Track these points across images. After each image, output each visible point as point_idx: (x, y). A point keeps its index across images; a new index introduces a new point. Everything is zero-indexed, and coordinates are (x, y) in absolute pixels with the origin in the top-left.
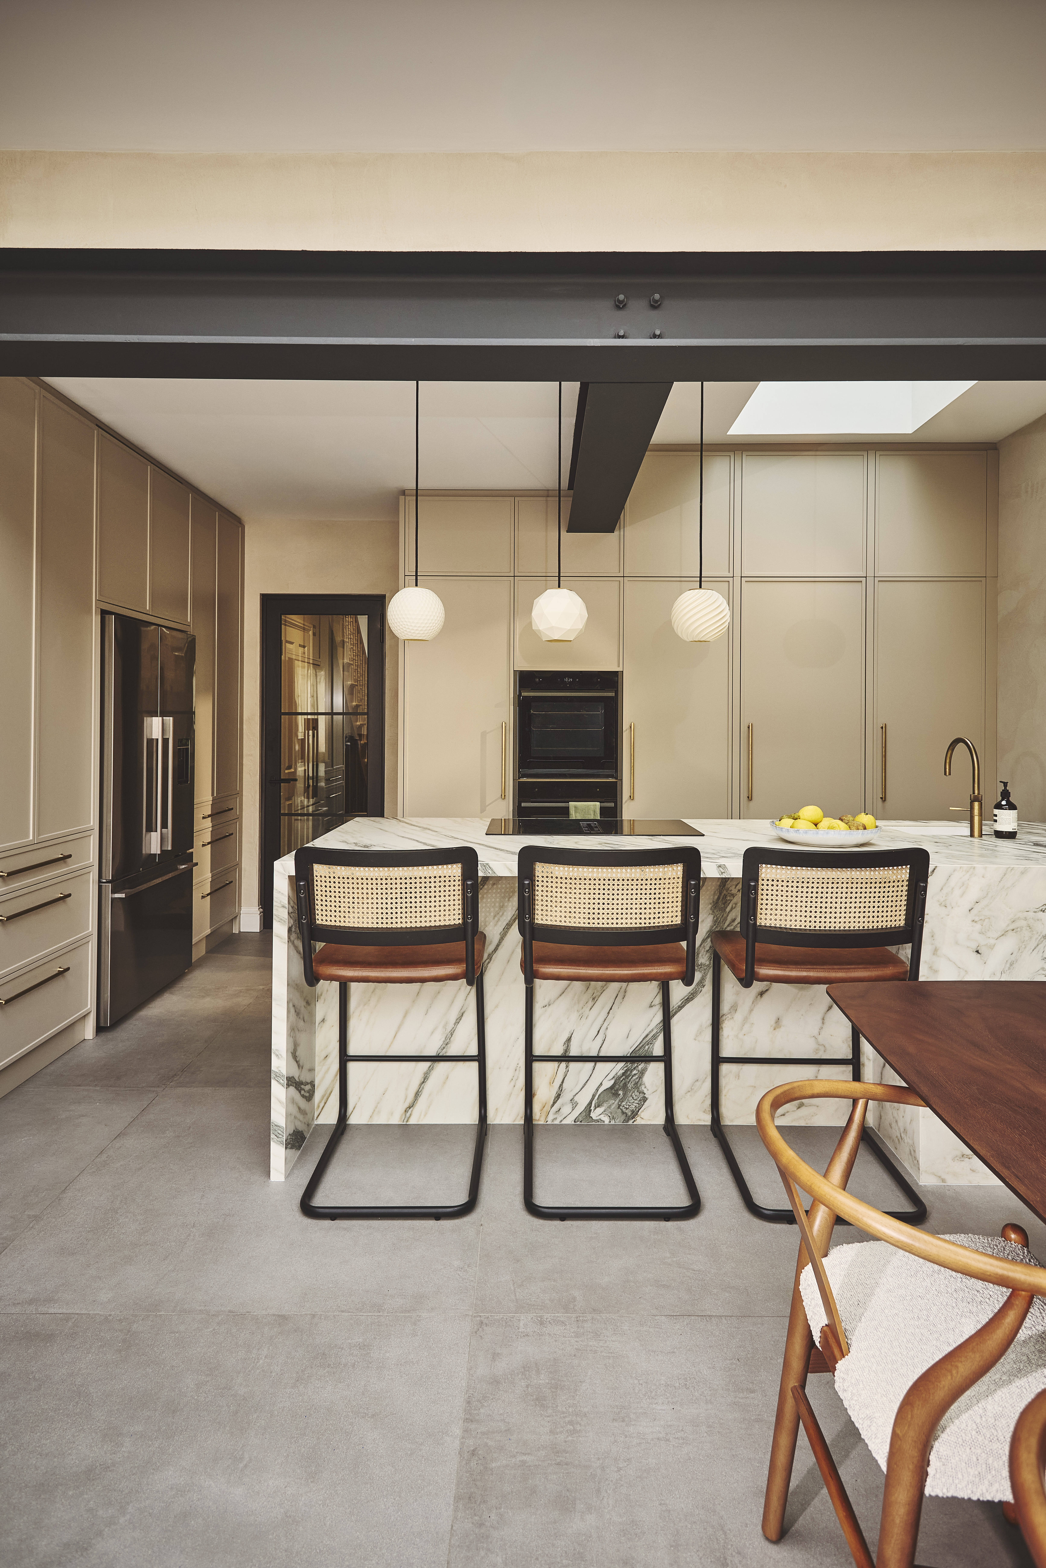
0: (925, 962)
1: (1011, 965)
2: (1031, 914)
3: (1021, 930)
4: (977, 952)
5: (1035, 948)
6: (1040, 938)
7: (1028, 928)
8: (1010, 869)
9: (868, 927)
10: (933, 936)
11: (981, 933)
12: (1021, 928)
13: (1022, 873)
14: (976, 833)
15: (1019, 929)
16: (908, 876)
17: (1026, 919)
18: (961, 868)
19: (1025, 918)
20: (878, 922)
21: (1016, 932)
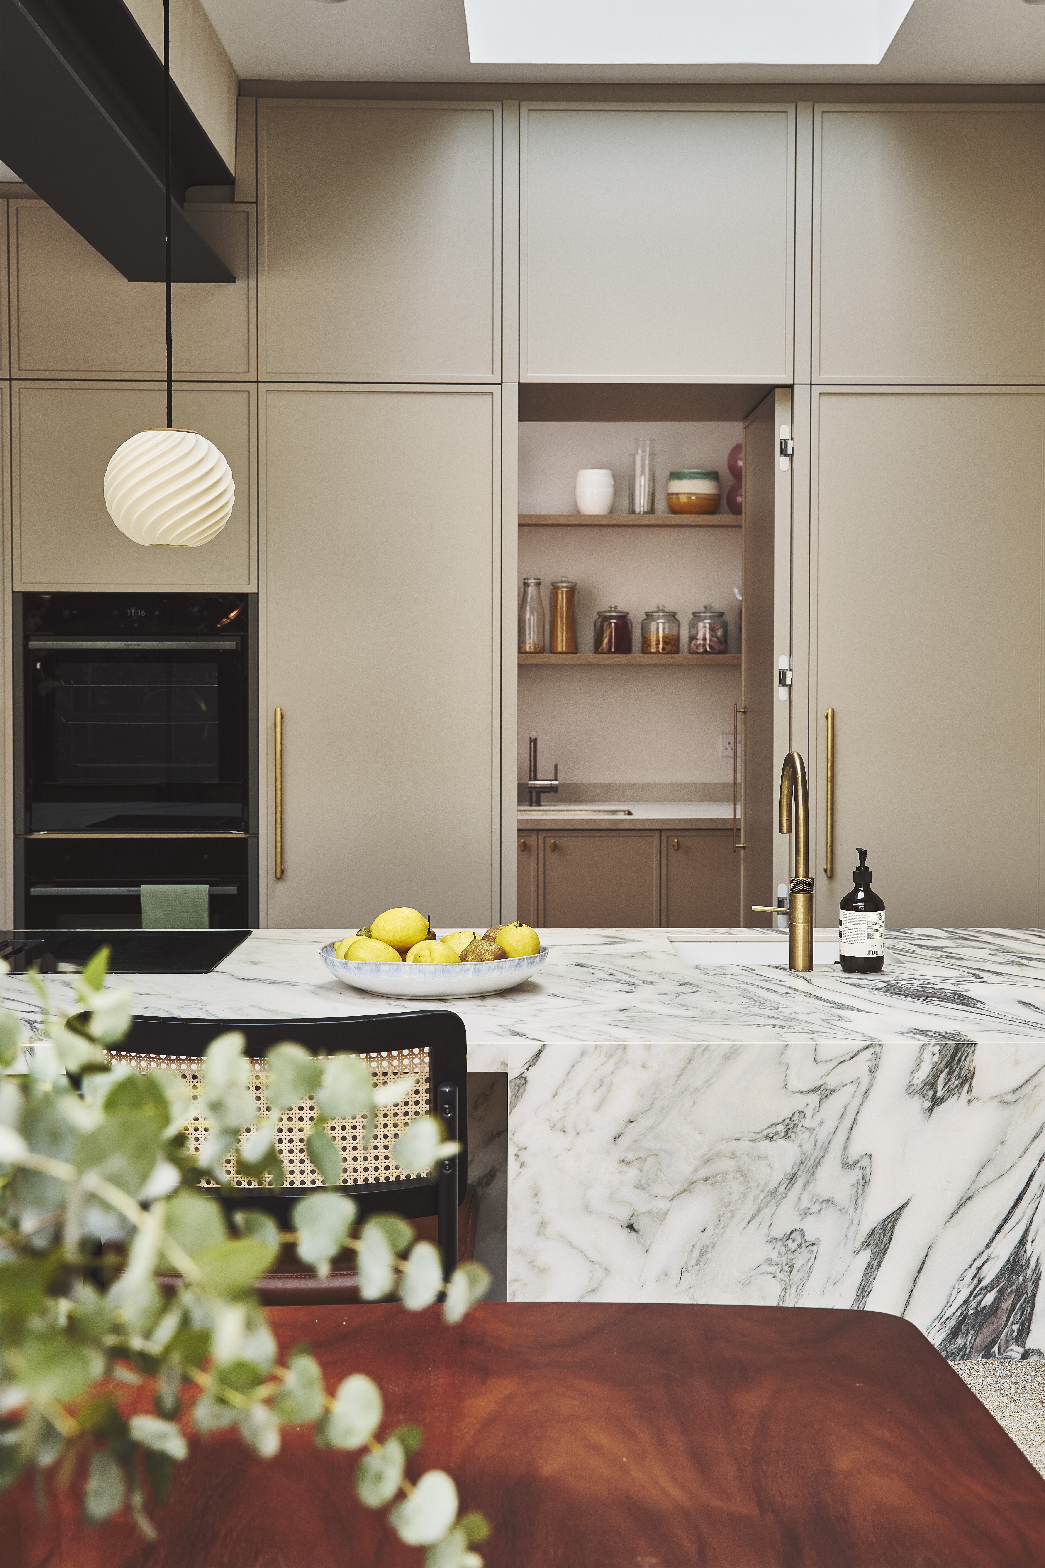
0: (521, 1251)
1: (703, 1253)
2: (745, 1145)
3: (724, 1179)
4: (631, 1227)
5: (753, 1218)
6: (762, 1196)
7: (738, 1175)
8: (700, 1050)
9: (356, 1180)
10: (536, 1195)
11: (639, 1186)
12: (724, 1175)
13: (727, 1057)
14: (800, 962)
15: (718, 1178)
16: (427, 1069)
17: (733, 1156)
18: (596, 1047)
19: (733, 1153)
20: (366, 1170)
21: (713, 1184)
